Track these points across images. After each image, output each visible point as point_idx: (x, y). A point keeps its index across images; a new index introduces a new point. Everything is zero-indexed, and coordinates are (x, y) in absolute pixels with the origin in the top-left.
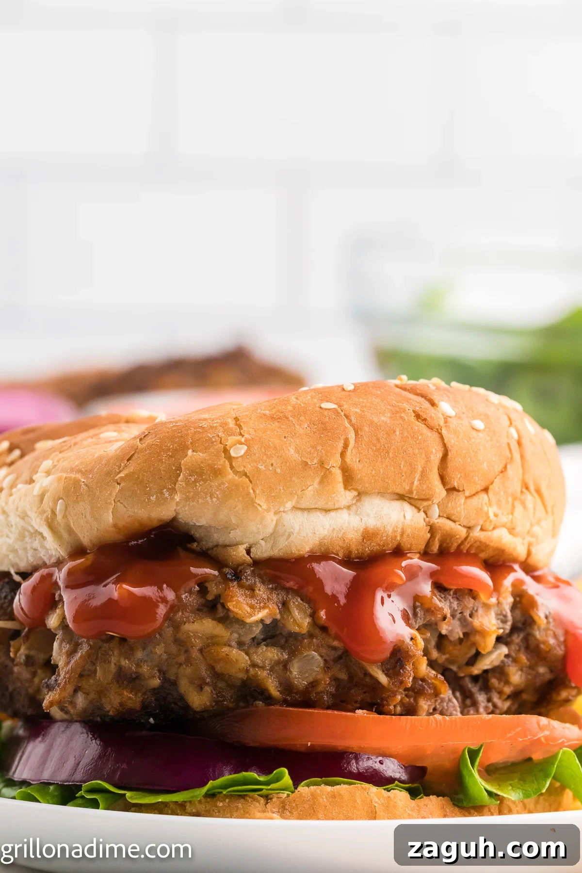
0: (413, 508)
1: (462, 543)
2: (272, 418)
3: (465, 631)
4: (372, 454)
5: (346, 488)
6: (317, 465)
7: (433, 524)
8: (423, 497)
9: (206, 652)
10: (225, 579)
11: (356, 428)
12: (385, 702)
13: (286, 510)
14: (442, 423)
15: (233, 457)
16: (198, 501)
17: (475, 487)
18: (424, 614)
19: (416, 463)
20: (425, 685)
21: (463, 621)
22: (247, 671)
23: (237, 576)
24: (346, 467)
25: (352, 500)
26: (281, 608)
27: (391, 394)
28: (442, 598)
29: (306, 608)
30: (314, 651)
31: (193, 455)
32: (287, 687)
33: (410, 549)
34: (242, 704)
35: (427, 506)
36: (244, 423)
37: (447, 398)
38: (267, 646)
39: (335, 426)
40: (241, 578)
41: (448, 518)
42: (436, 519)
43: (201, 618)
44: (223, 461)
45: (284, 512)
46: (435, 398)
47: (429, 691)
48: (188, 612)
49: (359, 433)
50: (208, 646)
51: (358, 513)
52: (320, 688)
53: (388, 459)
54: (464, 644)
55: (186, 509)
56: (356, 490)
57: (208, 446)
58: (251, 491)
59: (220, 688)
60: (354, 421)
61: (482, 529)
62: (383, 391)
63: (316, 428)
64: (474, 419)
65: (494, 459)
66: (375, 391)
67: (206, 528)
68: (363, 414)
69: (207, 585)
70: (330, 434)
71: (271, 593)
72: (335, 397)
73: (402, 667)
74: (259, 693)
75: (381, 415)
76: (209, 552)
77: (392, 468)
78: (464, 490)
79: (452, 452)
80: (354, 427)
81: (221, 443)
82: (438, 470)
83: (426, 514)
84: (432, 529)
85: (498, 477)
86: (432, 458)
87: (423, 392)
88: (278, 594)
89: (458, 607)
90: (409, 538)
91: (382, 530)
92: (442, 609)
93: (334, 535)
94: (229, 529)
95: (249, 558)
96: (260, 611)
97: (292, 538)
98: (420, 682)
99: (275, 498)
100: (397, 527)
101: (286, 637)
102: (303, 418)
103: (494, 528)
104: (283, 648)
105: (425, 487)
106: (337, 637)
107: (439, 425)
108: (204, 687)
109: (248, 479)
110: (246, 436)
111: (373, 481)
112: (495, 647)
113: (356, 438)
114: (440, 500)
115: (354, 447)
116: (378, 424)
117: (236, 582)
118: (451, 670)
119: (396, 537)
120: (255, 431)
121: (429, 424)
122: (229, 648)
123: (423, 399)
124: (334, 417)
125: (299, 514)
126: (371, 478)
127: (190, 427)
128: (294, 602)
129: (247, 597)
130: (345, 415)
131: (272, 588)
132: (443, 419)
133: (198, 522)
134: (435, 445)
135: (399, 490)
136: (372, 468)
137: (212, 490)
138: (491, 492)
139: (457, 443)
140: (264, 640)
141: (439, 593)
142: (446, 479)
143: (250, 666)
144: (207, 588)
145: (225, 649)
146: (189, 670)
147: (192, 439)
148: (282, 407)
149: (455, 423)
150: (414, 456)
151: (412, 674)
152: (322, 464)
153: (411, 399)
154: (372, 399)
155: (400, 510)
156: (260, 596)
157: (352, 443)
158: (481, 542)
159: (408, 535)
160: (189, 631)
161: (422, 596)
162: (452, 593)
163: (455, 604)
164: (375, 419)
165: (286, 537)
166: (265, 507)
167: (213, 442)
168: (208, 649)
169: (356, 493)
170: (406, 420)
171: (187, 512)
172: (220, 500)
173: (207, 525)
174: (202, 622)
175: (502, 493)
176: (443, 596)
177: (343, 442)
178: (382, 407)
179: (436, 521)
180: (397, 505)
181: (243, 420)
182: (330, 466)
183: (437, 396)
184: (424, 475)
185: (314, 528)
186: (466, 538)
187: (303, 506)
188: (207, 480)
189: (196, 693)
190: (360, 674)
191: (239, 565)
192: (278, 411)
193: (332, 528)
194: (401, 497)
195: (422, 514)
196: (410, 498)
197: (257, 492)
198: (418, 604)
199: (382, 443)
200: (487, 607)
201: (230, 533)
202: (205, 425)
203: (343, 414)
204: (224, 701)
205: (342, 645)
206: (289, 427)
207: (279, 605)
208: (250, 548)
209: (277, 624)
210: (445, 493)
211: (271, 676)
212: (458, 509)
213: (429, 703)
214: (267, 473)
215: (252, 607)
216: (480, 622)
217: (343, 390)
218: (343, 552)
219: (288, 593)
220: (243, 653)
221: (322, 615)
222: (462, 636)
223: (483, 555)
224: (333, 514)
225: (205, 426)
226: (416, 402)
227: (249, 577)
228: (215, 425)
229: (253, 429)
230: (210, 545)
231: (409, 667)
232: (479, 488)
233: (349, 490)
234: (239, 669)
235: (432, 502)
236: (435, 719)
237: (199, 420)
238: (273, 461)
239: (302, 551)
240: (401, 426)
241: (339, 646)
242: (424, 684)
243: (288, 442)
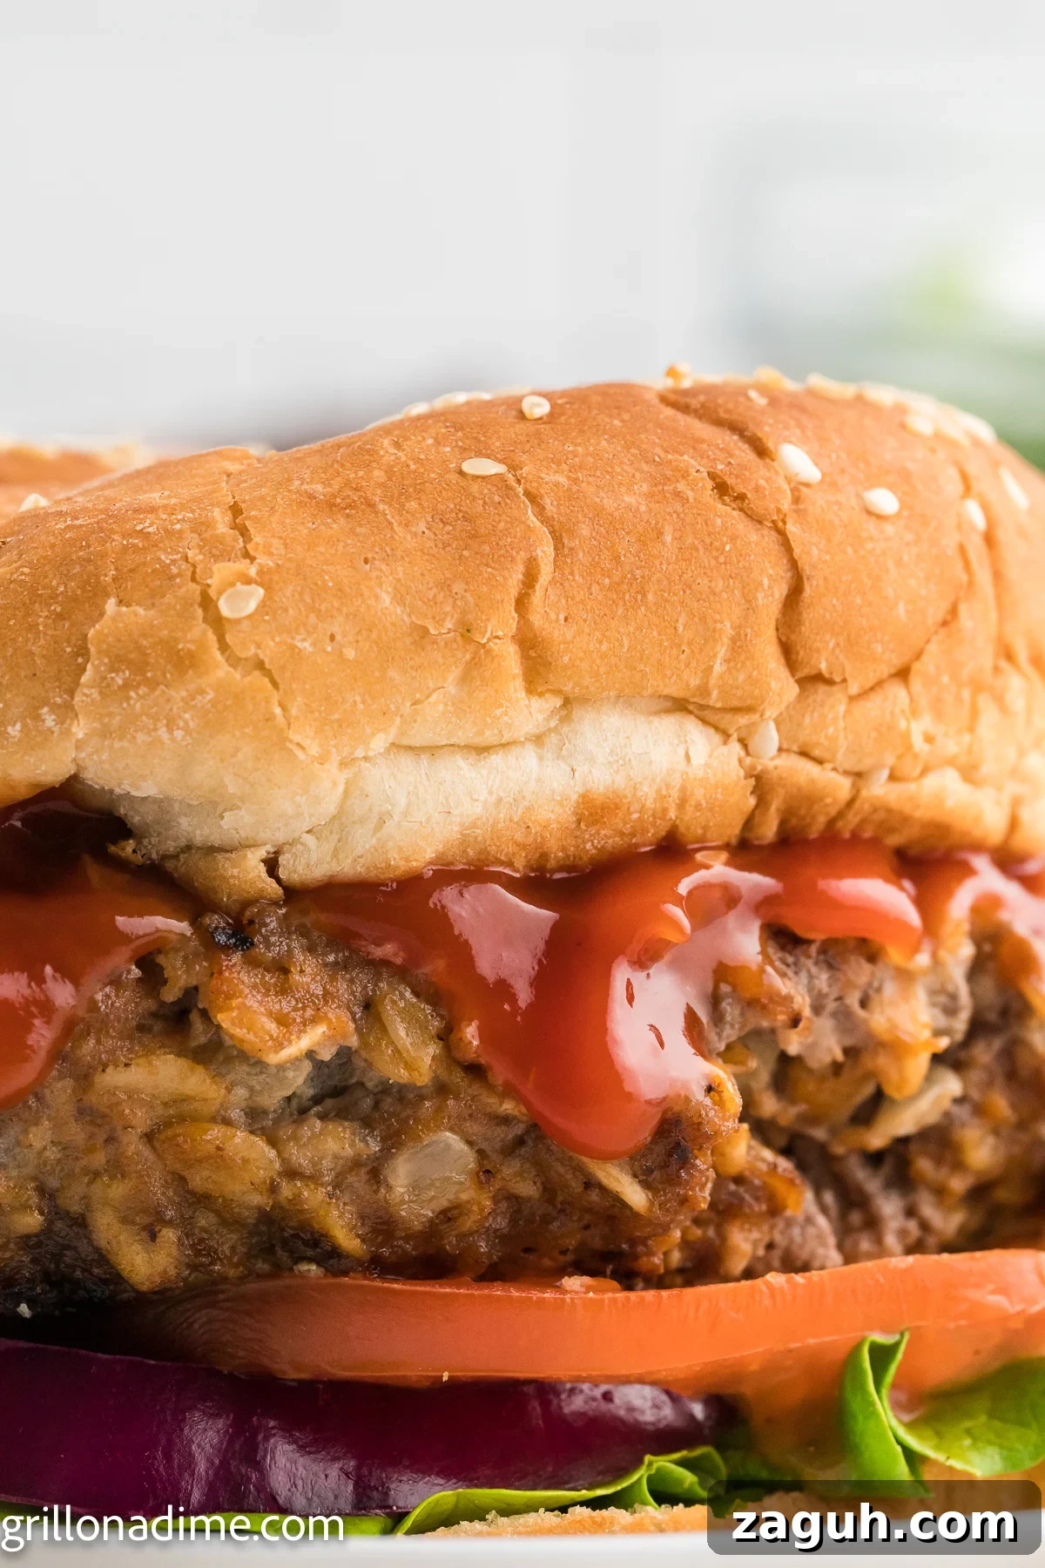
0: (712, 731)
1: (841, 814)
2: (330, 506)
3: (849, 1042)
4: (599, 598)
5: (531, 688)
6: (452, 634)
7: (763, 771)
8: (735, 703)
9: (164, 1142)
10: (209, 945)
11: (557, 528)
12: (640, 1249)
13: (371, 754)
14: (786, 505)
15: (228, 620)
16: (134, 738)
17: (875, 671)
18: (742, 1014)
19: (718, 617)
20: (746, 1191)
21: (844, 1018)
22: (273, 1189)
23: (243, 933)
24: (531, 635)
25: (548, 720)
26: (361, 1018)
27: (650, 426)
28: (788, 965)
29: (426, 1016)
30: (451, 1130)
31: (119, 614)
32: (381, 1225)
33: (702, 839)
34: (262, 1266)
35: (748, 726)
36: (256, 520)
37: (798, 431)
38: (323, 1117)
39: (502, 525)
40: (252, 944)
41: (804, 754)
42: (772, 759)
43: (149, 1052)
44: (199, 631)
45: (366, 758)
46: (767, 432)
47: (756, 1208)
48: (113, 1038)
49: (566, 541)
50: (168, 1124)
51: (564, 752)
52: (469, 1223)
53: (643, 609)
54: (846, 1075)
55: (104, 757)
56: (557, 692)
57: (161, 586)
58: (278, 711)
59: (204, 1230)
60: (550, 509)
61: (893, 777)
62: (626, 417)
63: (448, 533)
64: (870, 487)
65: (923, 592)
66: (607, 420)
67: (162, 804)
68: (575, 488)
69: (161, 959)
70: (487, 548)
71: (333, 979)
72: (499, 439)
73: (685, 1162)
74: (306, 1243)
75: (623, 489)
76: (170, 865)
77: (655, 633)
78: (844, 680)
79: (815, 583)
80: (553, 526)
81: (193, 579)
82: (777, 629)
83: (745, 746)
84: (761, 785)
85: (935, 639)
86: (760, 602)
87: (734, 417)
88: (352, 981)
89: (830, 986)
90: (699, 811)
91: (629, 795)
92: (788, 999)
93: (502, 815)
94: (220, 809)
95: (275, 885)
96: (305, 1032)
97: (390, 827)
98: (732, 1187)
99: (340, 726)
100: (668, 786)
101: (375, 1094)
102: (413, 505)
103: (925, 771)
104: (367, 1123)
105: (741, 677)
106: (509, 1091)
107: (779, 511)
108: (160, 1231)
109: (266, 680)
110: (262, 560)
111: (602, 670)
112: (929, 1079)
113: (557, 555)
114: (783, 706)
115: (553, 582)
116: (616, 514)
117: (239, 954)
118: (811, 1140)
119: (665, 810)
120: (286, 545)
121: (752, 509)
122: (223, 1129)
123: (736, 437)
124: (497, 499)
125: (406, 761)
126: (598, 661)
127: (112, 531)
128: (394, 1002)
129: (266, 995)
130: (527, 494)
131: (336, 963)
132: (789, 492)
133: (138, 788)
134: (767, 564)
135: (674, 690)
136: (600, 636)
137: (171, 710)
138: (916, 683)
139: (828, 557)
140: (317, 1100)
141: (780, 954)
142: (798, 653)
143: (280, 1174)
144: (162, 969)
145: (215, 1133)
146: (118, 1190)
147: (116, 569)
148: (356, 473)
149: (821, 502)
150: (712, 598)
151: (712, 1174)
152: (466, 631)
153: (703, 441)
154: (599, 443)
155: (676, 742)
156: (303, 988)
157: (546, 572)
158: (889, 811)
159: (698, 806)
160: (116, 1088)
161: (736, 968)
162: (813, 949)
163: (823, 979)
164: (609, 503)
165: (371, 826)
166: (314, 750)
167: (172, 578)
168: (169, 1133)
169: (558, 702)
170: (691, 500)
171: (106, 766)
172: (194, 735)
173: (161, 796)
174: (150, 1063)
175: (945, 679)
176: (790, 959)
177: (521, 568)
178: (625, 467)
179: (771, 765)
180: (668, 725)
181: (253, 513)
182: (488, 635)
183: (771, 426)
184: (739, 646)
185: (447, 799)
186: (850, 803)
187: (417, 742)
188: (158, 684)
189: (139, 1247)
190: (574, 1185)
191: (247, 903)
192: (347, 484)
193: (493, 798)
194: (680, 706)
195: (735, 748)
196: (702, 707)
197: (294, 712)
198: (725, 988)
199: (627, 568)
200: (905, 977)
201: (222, 818)
202: (151, 525)
203: (520, 490)
204: (212, 1263)
205: (524, 1110)
206: (375, 530)
207: (356, 1009)
208: (277, 853)
209: (350, 1059)
210: (795, 689)
211: (337, 1199)
212: (831, 730)
213: (755, 1235)
214: (319, 661)
215: (282, 1021)
216: (889, 1020)
217: (522, 416)
218: (526, 856)
219: (377, 978)
220: (260, 1142)
221: (469, 1036)
222: (839, 1056)
223: (894, 840)
224: (496, 759)
225: (150, 530)
226: (717, 446)
227: (273, 939)
228: (178, 527)
229: (280, 538)
230: (171, 846)
231: (702, 1163)
232: (884, 670)
233: (541, 695)
234: (252, 1184)
235: (762, 716)
236: (769, 1285)
237: (136, 511)
238: (336, 629)
239: (416, 860)
240: (678, 516)
241: (516, 1113)
242: (741, 1190)
243: (374, 574)
